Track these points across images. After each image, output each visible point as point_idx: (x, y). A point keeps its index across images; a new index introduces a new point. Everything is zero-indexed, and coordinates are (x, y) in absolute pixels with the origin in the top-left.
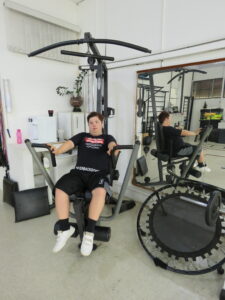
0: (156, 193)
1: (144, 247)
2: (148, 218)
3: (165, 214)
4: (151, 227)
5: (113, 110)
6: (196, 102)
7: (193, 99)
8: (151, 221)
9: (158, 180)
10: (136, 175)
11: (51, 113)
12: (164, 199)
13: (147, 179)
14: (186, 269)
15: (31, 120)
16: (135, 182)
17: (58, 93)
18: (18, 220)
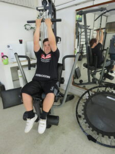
0: (88, 91)
1: (81, 126)
2: (83, 108)
3: (92, 103)
4: (85, 114)
5: (60, 38)
6: (107, 35)
7: (106, 33)
8: (85, 110)
9: (87, 81)
10: (74, 78)
11: (21, 42)
12: (93, 96)
13: (81, 81)
14: (109, 144)
15: (9, 46)
16: (74, 84)
17: (26, 28)
18: (5, 107)
